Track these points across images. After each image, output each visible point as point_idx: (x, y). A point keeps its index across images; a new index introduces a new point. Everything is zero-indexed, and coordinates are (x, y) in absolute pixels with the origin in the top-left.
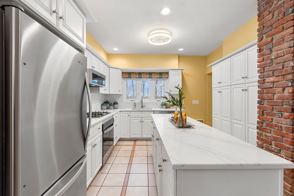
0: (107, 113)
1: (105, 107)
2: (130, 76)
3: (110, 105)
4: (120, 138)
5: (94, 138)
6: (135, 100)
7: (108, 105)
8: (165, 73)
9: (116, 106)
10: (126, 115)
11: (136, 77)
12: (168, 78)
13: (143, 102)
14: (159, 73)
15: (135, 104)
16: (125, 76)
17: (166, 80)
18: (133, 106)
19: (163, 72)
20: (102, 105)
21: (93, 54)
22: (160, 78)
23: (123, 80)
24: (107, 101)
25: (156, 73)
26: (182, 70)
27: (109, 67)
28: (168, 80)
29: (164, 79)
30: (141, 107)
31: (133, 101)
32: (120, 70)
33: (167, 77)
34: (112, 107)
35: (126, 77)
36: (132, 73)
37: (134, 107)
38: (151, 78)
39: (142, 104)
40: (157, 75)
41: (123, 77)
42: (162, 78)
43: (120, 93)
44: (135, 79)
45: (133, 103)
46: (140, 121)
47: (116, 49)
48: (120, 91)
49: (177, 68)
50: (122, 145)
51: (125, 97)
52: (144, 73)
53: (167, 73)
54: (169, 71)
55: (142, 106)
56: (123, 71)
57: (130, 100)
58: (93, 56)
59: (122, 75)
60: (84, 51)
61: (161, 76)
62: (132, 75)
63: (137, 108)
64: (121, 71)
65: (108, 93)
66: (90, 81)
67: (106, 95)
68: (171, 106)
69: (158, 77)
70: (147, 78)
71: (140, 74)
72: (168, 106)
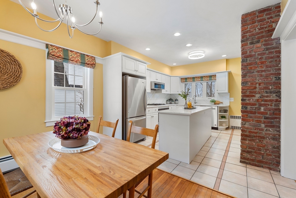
1: (169, 102)
2: (186, 81)
5: (153, 114)
7: (171, 101)
9: (176, 102)
12: (215, 79)
14: (209, 76)
20: (167, 101)
23: (182, 84)
24: (171, 98)
25: (207, 76)
26: (229, 72)
27: (171, 77)
35: (184, 82)
36: (188, 78)
47: (175, 64)
48: (178, 91)
49: (225, 71)
52: (197, 77)
53: (215, 76)
54: (216, 74)
58: (157, 73)
59: (181, 80)
61: (210, 79)
62: (188, 80)
64: (180, 78)
65: (169, 93)
66: (153, 87)
67: (170, 94)
68: (220, 103)
69: (208, 79)
70: (199, 81)
71: (193, 79)
72: (218, 103)
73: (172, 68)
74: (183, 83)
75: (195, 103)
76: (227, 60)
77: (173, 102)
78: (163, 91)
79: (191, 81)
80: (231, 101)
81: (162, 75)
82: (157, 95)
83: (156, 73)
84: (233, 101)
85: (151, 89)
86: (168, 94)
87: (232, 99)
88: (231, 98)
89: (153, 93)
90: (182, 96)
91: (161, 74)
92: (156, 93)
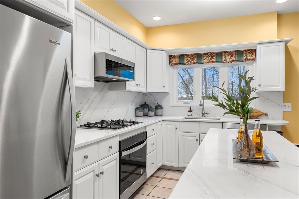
0: (134, 123)
1: (141, 113)
2: (182, 62)
3: (148, 111)
4: (162, 165)
5: (100, 162)
6: (191, 103)
7: (146, 110)
8: (248, 50)
9: (159, 111)
10: (171, 127)
11: (193, 62)
12: (254, 60)
13: (205, 105)
14: (235, 51)
15: (190, 109)
16: (175, 62)
17: (252, 64)
18: (188, 112)
19: (245, 50)
20: (136, 109)
21: (113, 30)
22: (238, 61)
23: (171, 68)
24: (145, 103)
25: (231, 53)
26: (286, 42)
27: (147, 49)
28: (254, 64)
29: (247, 62)
30: (201, 115)
31: (189, 103)
32: (164, 52)
33: (252, 58)
34: (152, 114)
35: (176, 64)
36: (186, 55)
37: (189, 114)
38: (221, 62)
39: (203, 109)
40: (232, 56)
41: (171, 64)
42: (242, 61)
43: (166, 90)
44: (192, 65)
45: (188, 107)
46: (197, 140)
47: (157, 18)
48: (164, 87)
49: (276, 39)
50: (163, 178)
51: (174, 96)
52: (207, 54)
53: (253, 51)
54: (256, 47)
55: (202, 113)
56: (170, 53)
57: (183, 103)
58: (114, 33)
59: (170, 60)
60: (72, 24)
61: (240, 58)
62: (186, 59)
63: (194, 115)
64: (168, 53)
65: (143, 90)
66: (102, 72)
67: (144, 93)
68: (261, 115)
69: (234, 59)
70: (213, 62)
71: (200, 57)
72: (256, 114)
73: (148, 30)
74: (173, 68)
75: (203, 114)
76: (280, 16)
77: (152, 111)
78: (131, 86)
79: (194, 63)
80: (285, 110)
81: (127, 40)
82: (113, 95)
83: (110, 31)
84: (290, 110)
85: (97, 79)
86: (139, 93)
87: (287, 107)
88: (285, 104)
89: (101, 91)
90: (224, 107)
91: (125, 39)
92: (110, 89)
